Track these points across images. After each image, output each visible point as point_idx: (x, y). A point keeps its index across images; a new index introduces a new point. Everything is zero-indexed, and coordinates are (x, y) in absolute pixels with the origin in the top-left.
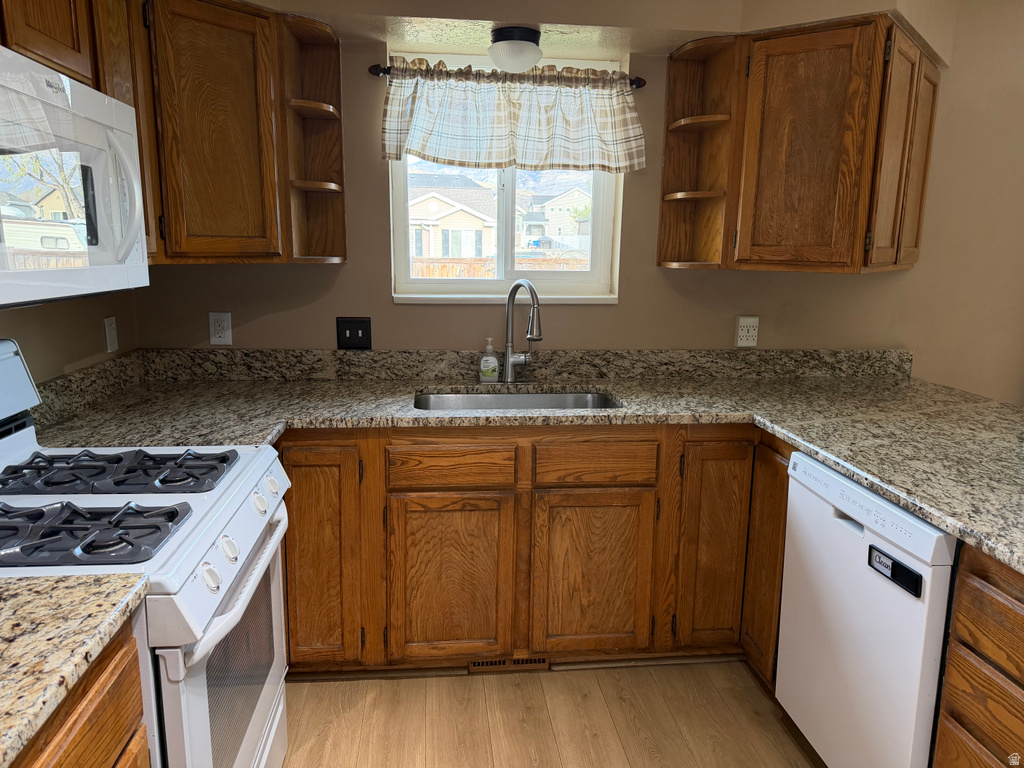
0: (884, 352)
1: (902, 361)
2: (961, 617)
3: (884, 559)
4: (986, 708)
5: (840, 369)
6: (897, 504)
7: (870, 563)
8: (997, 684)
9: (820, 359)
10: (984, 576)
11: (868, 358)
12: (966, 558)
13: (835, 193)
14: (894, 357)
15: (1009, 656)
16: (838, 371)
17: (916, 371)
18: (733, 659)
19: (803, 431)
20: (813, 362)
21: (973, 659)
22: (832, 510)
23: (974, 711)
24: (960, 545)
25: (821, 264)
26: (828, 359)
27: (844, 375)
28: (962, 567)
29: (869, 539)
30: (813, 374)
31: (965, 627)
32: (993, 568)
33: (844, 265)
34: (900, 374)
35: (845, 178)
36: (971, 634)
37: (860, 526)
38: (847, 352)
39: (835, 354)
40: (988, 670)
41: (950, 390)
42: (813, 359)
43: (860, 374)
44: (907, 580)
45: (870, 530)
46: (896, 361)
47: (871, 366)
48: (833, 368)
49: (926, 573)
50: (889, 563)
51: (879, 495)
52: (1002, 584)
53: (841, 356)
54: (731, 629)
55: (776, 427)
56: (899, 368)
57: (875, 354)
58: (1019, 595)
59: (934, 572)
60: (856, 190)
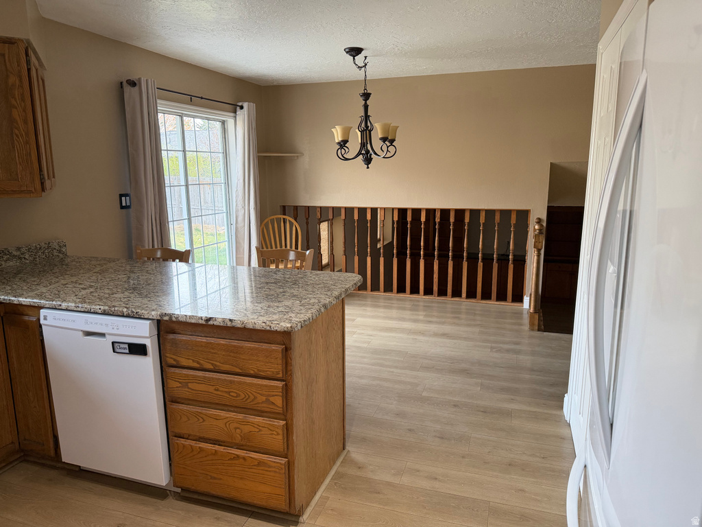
0: (49, 243)
1: (60, 246)
2: (168, 355)
3: (122, 346)
4: (188, 388)
5: (25, 258)
6: (123, 316)
7: (114, 352)
8: (191, 375)
9: (10, 254)
10: (174, 332)
11: (40, 248)
12: (163, 328)
13: (14, 147)
14: (55, 245)
15: (193, 360)
16: (23, 260)
17: (70, 251)
18: (16, 463)
19: (40, 296)
20: (5, 257)
21: (177, 371)
22: (81, 333)
23: (184, 393)
24: (159, 322)
25: (14, 192)
26: (15, 253)
27: (28, 262)
28: (161, 333)
29: (110, 339)
30: (8, 265)
31: (171, 358)
32: (176, 327)
33: (30, 192)
34: (61, 255)
35: (18, 138)
36: (175, 360)
37: (103, 335)
38: (27, 247)
39: (19, 249)
40: (185, 372)
41: (96, 258)
42: (6, 254)
43: (38, 259)
44: (138, 349)
45: (110, 334)
46: (57, 247)
47: (43, 253)
48: (20, 258)
49: (148, 342)
50: (126, 346)
51: (110, 315)
52: (182, 332)
53: (23, 250)
54: (12, 443)
55: (21, 299)
56: (60, 251)
57: (43, 245)
58: (190, 333)
59: (151, 341)
60: (28, 146)
